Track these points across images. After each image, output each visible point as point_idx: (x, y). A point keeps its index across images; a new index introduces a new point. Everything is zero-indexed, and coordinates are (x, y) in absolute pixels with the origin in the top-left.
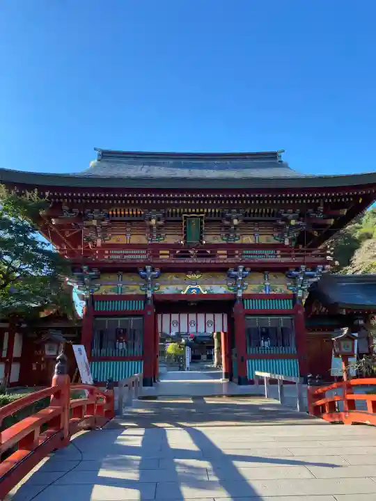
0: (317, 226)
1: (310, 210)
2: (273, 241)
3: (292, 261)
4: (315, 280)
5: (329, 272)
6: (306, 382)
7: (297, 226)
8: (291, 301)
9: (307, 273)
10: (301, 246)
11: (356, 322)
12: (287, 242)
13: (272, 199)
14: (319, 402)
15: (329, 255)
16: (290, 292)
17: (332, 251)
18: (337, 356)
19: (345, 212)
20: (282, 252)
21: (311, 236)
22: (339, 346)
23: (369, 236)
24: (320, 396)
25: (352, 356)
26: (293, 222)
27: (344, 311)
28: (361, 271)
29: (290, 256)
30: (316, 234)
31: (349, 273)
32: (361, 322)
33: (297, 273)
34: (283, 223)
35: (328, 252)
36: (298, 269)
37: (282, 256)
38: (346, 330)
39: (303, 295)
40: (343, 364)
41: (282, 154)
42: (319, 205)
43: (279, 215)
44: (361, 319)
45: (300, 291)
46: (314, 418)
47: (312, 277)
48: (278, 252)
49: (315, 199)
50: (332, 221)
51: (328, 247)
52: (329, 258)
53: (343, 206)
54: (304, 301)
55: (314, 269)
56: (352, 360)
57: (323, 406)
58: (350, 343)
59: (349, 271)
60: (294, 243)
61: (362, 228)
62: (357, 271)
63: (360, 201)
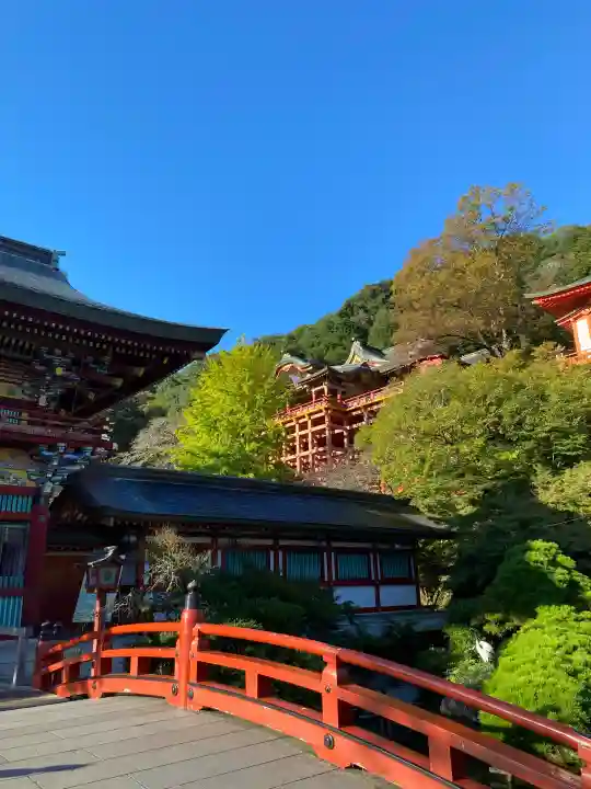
0: (95, 385)
1: (90, 359)
2: (19, 396)
3: (46, 434)
4: (77, 468)
5: (99, 459)
6: (36, 635)
7: (63, 378)
8: (30, 499)
9: (66, 456)
10: (63, 412)
11: (126, 538)
12: (42, 402)
13: (32, 326)
14: (54, 667)
15: (106, 432)
16: (33, 485)
17: (111, 426)
18: (90, 590)
19: (141, 372)
20: (30, 416)
21: (82, 399)
22: (96, 574)
23: (162, 413)
24: (56, 657)
25: (112, 591)
26: (59, 371)
27: (112, 520)
28: (142, 462)
29: (44, 425)
30: (92, 396)
31: (125, 462)
32: (133, 539)
33: (51, 454)
34: (43, 368)
35: (105, 427)
36: (52, 448)
37: (30, 423)
38: (111, 550)
39: (52, 489)
40: (98, 603)
41: (61, 258)
42: (104, 353)
43: (37, 355)
44: (133, 534)
45: (49, 483)
46: (39, 694)
47: (73, 462)
48: (25, 415)
49: (102, 343)
50: (119, 382)
51: (108, 419)
52: (105, 437)
53: (140, 362)
54: (51, 500)
55: (78, 451)
56: (111, 597)
57: (58, 672)
58: (114, 571)
59: (125, 460)
60: (53, 405)
61: (153, 398)
62: (136, 460)
63: (165, 362)
